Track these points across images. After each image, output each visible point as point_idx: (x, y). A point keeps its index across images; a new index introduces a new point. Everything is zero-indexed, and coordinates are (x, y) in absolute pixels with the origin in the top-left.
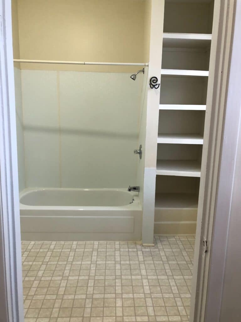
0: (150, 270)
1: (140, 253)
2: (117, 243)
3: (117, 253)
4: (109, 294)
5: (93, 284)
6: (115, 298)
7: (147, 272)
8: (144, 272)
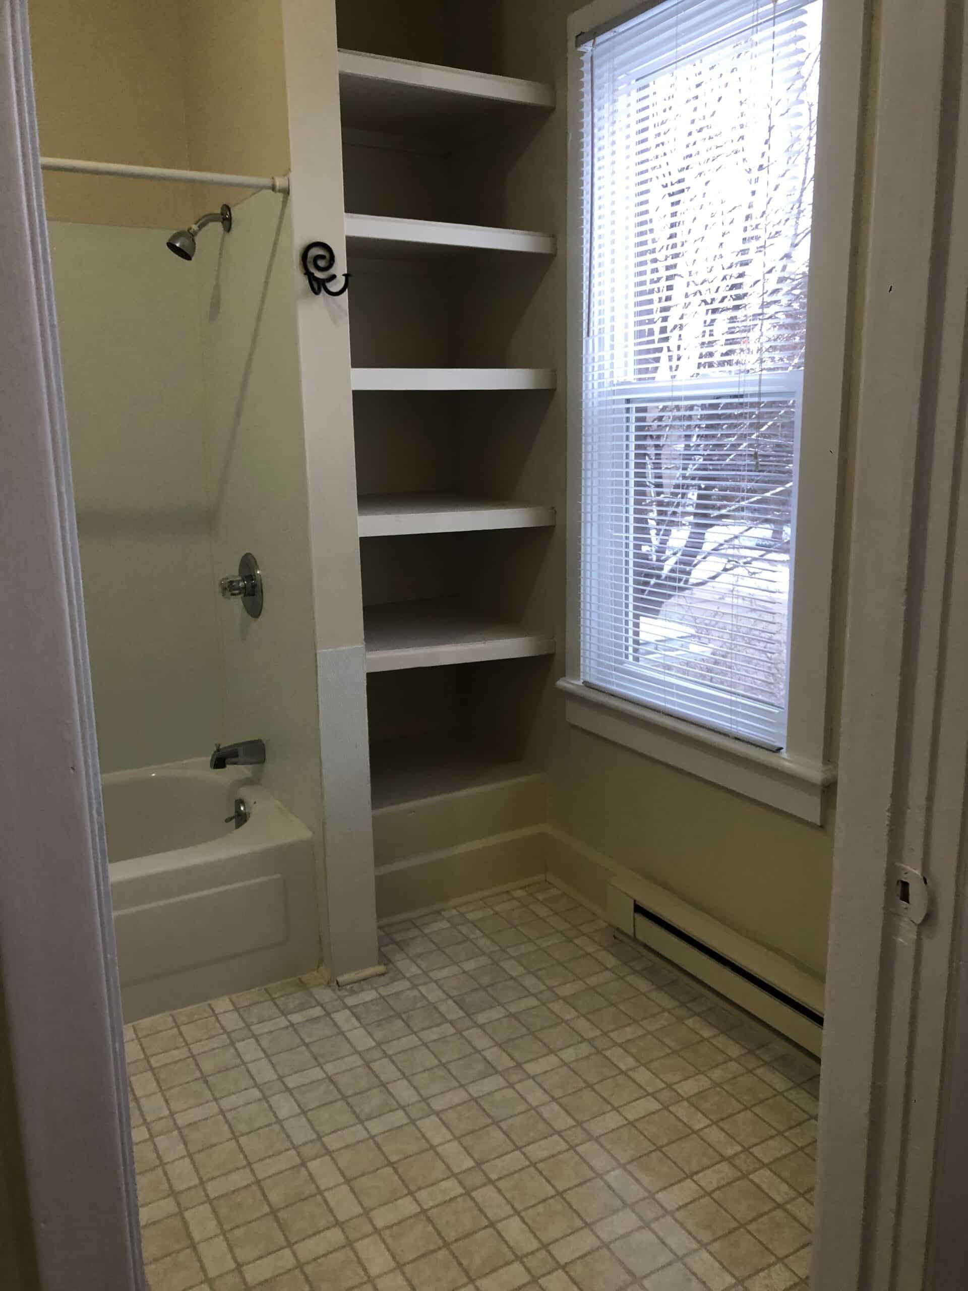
0: (426, 1075)
1: (342, 1017)
2: (222, 1004)
3: (249, 1049)
4: (309, 1237)
5: (212, 1225)
6: (350, 1244)
7: (415, 1088)
8: (404, 1092)
